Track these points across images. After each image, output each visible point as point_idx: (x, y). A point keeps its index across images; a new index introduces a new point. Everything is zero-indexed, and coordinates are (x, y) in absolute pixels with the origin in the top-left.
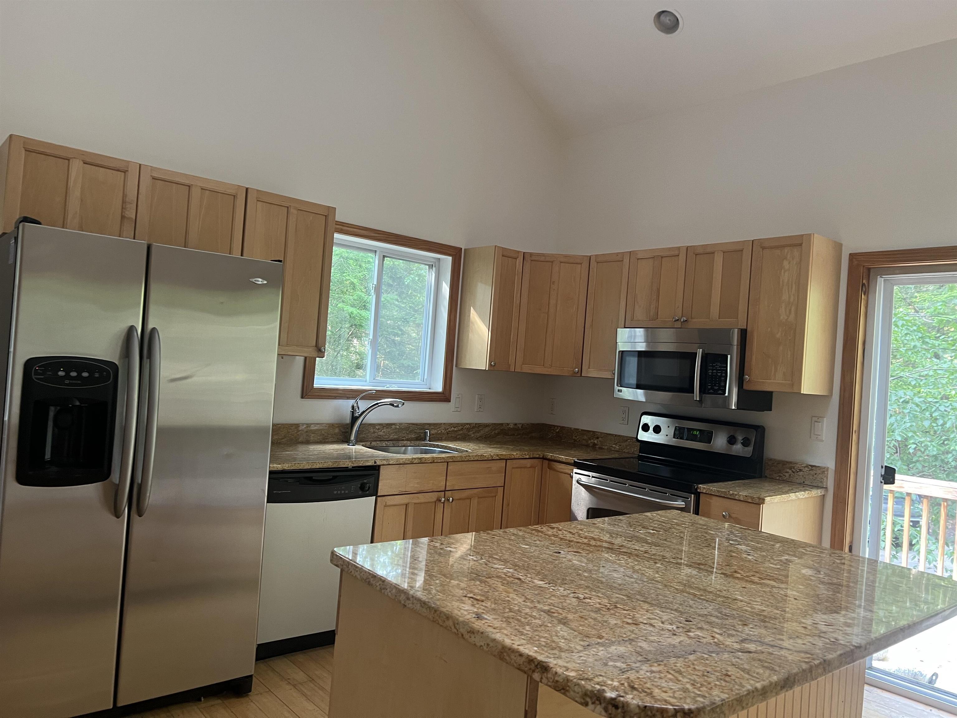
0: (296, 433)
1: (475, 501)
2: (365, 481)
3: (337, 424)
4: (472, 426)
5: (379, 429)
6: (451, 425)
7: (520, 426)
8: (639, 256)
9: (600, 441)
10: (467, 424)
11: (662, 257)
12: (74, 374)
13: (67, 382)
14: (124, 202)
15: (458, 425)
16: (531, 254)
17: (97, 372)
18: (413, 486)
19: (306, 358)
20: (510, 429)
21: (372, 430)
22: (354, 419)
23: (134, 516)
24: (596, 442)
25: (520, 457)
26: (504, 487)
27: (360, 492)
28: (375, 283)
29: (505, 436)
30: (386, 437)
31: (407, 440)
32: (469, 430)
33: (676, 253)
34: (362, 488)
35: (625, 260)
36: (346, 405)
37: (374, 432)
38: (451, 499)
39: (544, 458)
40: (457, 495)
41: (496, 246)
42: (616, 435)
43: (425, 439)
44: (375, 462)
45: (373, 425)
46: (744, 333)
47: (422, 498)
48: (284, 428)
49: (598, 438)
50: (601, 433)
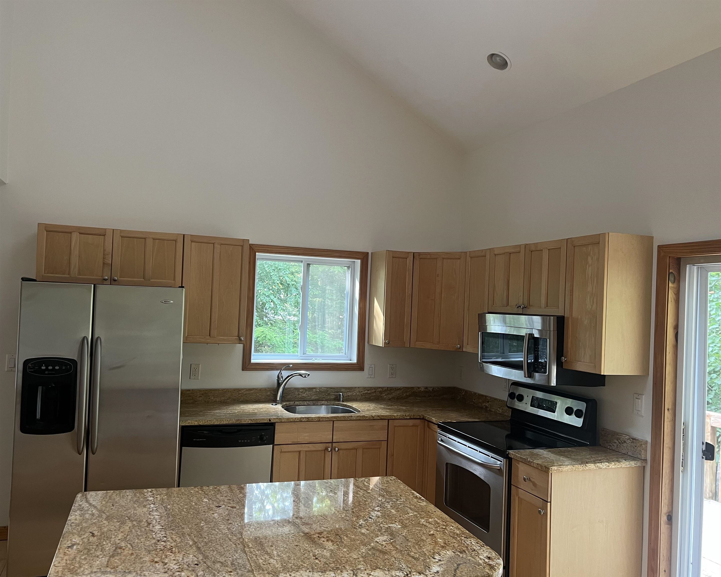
0: (238, 395)
1: (360, 452)
2: (263, 434)
4: (384, 389)
5: (302, 392)
6: (365, 388)
7: (431, 389)
8: (496, 252)
10: (380, 388)
11: (510, 253)
12: (50, 368)
13: (47, 372)
14: (104, 254)
15: (370, 388)
16: (419, 254)
17: (64, 366)
18: (303, 438)
20: (421, 392)
22: (279, 385)
25: (401, 418)
26: (387, 441)
27: (259, 442)
28: (302, 284)
31: (326, 400)
32: (381, 392)
33: (519, 249)
34: (261, 438)
35: (487, 256)
36: (274, 375)
38: (337, 449)
39: (423, 419)
40: (343, 446)
41: (387, 250)
42: (500, 400)
43: (339, 400)
44: (270, 420)
46: (561, 320)
49: (488, 402)
50: (491, 397)
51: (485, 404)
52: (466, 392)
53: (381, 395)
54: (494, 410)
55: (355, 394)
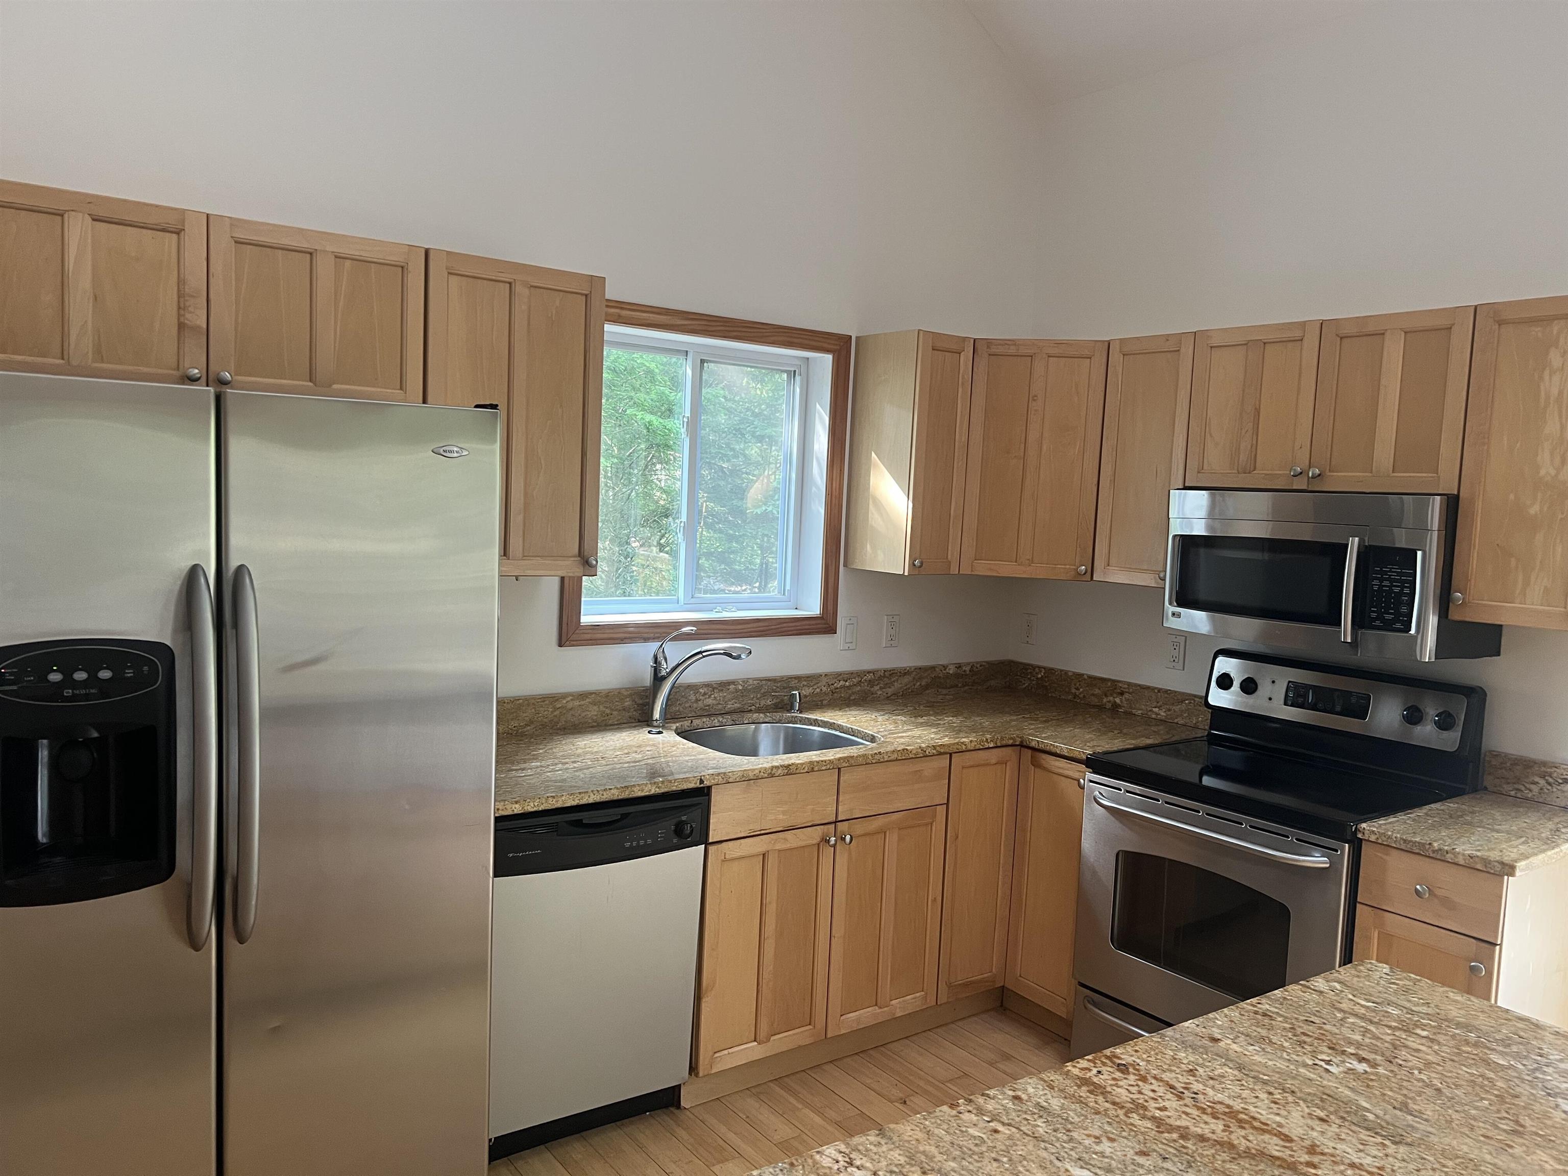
0: (552, 712)
1: (892, 838)
2: (684, 818)
3: (626, 689)
4: (877, 675)
5: (705, 694)
6: (839, 676)
7: (967, 669)
8: (1215, 342)
9: (1127, 700)
10: (869, 672)
11: (1265, 343)
12: (80, 676)
13: (68, 692)
14: (180, 295)
15: (851, 674)
16: (989, 342)
17: (129, 668)
18: (776, 818)
19: (562, 579)
20: (948, 676)
21: (693, 698)
22: (658, 679)
23: (230, 941)
24: (1118, 700)
25: (977, 747)
26: (947, 804)
27: (675, 841)
28: (688, 414)
29: (940, 690)
30: (720, 706)
31: (759, 710)
32: (871, 683)
33: (1298, 334)
34: (679, 831)
35: (1183, 350)
36: (645, 652)
37: (697, 701)
38: (848, 838)
39: (1023, 746)
40: (859, 828)
41: (919, 330)
42: (1159, 690)
43: (790, 708)
44: (702, 781)
45: (693, 687)
46: (1452, 504)
47: (793, 840)
48: (528, 705)
49: (1122, 694)
50: (1129, 684)
51: (1110, 698)
52: (1050, 671)
53: (872, 690)
55: (818, 690)
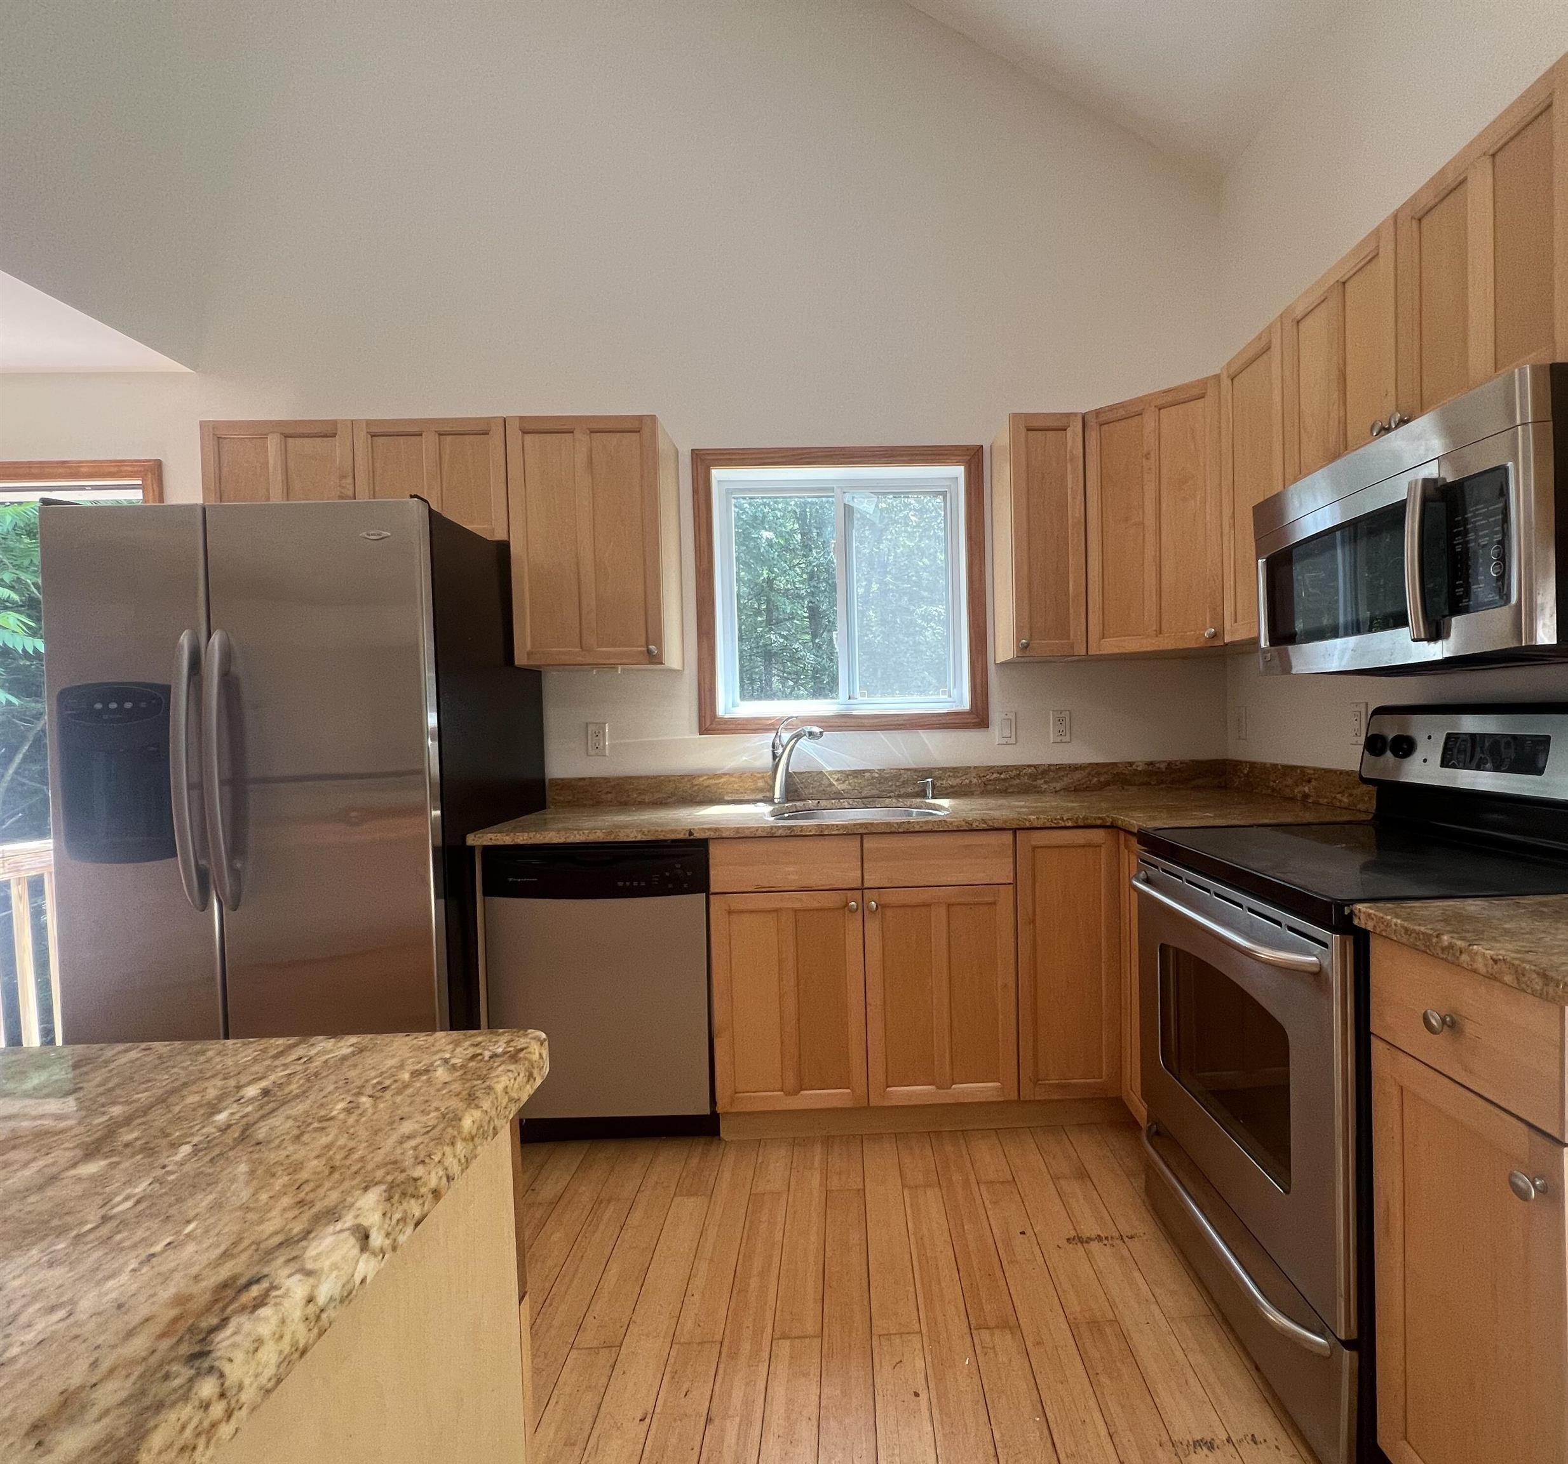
1: (939, 913)
4: (1041, 769)
6: (991, 769)
7: (1163, 766)
9: (1314, 788)
10: (1029, 766)
15: (1007, 769)
16: (1098, 413)
18: (792, 878)
20: (1136, 773)
22: (777, 759)
24: (1306, 789)
26: (1015, 884)
29: (1126, 787)
31: (893, 796)
32: (1033, 777)
36: (764, 742)
38: (873, 905)
39: (1115, 827)
41: (1013, 415)
42: (1341, 772)
49: (1309, 781)
50: (1315, 769)
51: (1300, 788)
52: (1253, 765)
53: (1035, 783)
54: (1325, 800)
55: (967, 781)
